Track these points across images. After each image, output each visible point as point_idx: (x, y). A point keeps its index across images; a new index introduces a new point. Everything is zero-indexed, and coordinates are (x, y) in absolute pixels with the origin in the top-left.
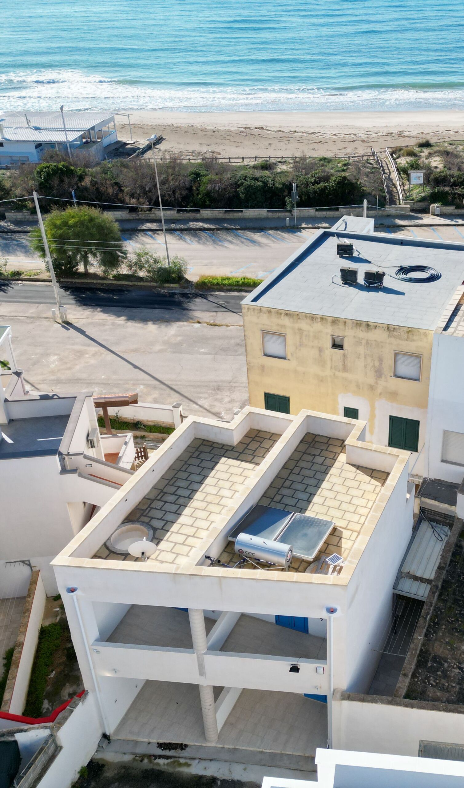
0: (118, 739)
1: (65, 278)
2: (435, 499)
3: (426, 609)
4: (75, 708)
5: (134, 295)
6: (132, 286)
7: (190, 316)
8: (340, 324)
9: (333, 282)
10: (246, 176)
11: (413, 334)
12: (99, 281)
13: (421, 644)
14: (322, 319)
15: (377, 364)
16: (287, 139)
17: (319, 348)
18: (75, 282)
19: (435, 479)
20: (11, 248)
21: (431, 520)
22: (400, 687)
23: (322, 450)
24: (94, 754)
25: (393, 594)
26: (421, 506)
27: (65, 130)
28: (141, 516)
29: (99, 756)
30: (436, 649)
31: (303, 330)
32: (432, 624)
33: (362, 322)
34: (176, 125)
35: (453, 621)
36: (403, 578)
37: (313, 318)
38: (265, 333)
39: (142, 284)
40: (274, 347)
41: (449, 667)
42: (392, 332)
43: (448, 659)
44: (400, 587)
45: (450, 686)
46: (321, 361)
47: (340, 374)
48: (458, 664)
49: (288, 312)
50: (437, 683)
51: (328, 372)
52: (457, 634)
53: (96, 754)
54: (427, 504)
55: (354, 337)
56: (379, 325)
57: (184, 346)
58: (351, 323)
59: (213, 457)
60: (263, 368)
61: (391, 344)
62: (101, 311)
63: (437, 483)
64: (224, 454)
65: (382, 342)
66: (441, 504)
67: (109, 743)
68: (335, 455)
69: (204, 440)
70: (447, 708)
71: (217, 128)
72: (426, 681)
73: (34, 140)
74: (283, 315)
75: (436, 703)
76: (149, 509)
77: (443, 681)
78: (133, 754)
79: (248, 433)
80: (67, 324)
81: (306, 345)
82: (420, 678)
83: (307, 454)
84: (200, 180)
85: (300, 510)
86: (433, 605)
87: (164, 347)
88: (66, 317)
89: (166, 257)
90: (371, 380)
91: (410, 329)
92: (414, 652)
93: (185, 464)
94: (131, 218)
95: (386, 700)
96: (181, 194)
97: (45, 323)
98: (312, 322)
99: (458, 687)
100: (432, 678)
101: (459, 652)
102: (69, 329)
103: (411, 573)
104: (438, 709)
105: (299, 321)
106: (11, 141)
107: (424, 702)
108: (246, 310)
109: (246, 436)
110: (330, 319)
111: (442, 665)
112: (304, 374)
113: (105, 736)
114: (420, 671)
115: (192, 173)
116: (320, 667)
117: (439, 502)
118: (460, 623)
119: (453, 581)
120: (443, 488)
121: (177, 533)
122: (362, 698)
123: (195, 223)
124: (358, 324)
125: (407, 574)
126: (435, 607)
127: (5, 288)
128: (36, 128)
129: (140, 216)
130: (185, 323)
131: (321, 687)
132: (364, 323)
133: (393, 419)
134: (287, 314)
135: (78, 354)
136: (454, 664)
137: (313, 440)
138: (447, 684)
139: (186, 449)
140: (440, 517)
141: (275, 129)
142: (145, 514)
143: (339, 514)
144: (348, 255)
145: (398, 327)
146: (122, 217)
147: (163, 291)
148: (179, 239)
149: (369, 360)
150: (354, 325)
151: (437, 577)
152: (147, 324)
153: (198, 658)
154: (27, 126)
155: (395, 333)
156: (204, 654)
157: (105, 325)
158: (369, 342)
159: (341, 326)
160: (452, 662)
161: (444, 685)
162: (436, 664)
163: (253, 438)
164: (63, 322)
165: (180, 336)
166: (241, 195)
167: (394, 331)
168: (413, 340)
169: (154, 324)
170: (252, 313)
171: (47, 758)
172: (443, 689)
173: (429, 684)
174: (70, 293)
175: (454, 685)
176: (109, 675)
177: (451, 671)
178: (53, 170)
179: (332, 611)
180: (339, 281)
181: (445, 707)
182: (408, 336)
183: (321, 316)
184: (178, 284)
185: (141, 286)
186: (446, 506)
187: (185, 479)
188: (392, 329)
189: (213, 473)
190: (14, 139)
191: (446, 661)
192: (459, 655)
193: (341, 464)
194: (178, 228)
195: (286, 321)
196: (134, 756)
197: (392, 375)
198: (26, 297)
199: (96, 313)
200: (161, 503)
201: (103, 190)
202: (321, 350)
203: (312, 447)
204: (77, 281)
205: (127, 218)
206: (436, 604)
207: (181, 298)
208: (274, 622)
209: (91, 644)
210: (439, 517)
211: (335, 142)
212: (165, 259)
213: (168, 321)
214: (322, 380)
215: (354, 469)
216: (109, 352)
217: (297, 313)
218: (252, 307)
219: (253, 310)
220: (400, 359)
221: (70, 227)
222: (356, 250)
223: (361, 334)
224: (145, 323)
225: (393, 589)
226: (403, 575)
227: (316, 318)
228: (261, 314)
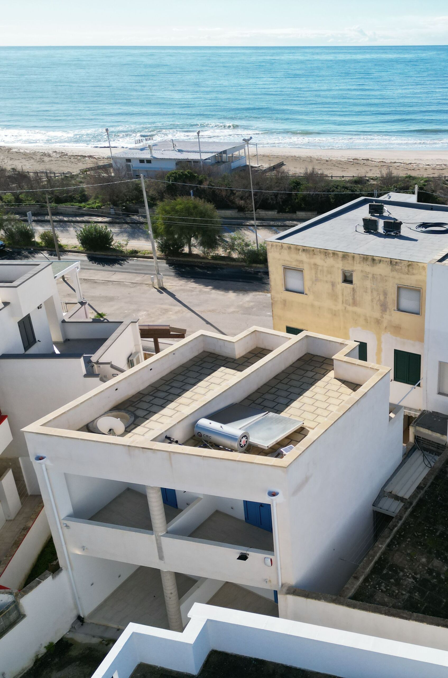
0: (91, 623)
1: (172, 257)
2: (429, 428)
3: (395, 522)
4: (43, 580)
5: (225, 271)
6: (225, 265)
7: (266, 288)
8: (349, 259)
9: (356, 231)
10: (338, 186)
11: (413, 268)
12: (199, 260)
13: (382, 552)
14: (334, 254)
15: (382, 298)
16: (387, 167)
17: (332, 282)
18: (179, 261)
19: (433, 412)
20: (136, 235)
21: (424, 449)
22: (347, 588)
23: (316, 367)
24: (66, 633)
25: (374, 511)
26: (417, 435)
27: (200, 152)
28: (129, 406)
29: (70, 636)
30: (395, 558)
31: (318, 265)
32: (398, 536)
33: (368, 257)
34: (297, 156)
35: (419, 535)
36: (385, 497)
37: (325, 253)
38: (286, 268)
39: (234, 263)
40: (294, 282)
41: (403, 576)
42: (395, 266)
43: (404, 568)
44: (380, 505)
45: (400, 594)
46: (333, 296)
47: (350, 308)
48: (413, 574)
49: (305, 248)
50: (387, 590)
51: (340, 306)
52: (420, 547)
53: (68, 633)
54: (421, 432)
55: (362, 271)
56: (383, 259)
57: (255, 309)
58: (359, 257)
59: (213, 366)
60: (285, 302)
61: (394, 278)
62: (194, 282)
63: (435, 415)
64: (224, 365)
65: (386, 276)
66: (434, 433)
67: (82, 625)
68: (327, 371)
69: (211, 353)
70: (389, 612)
71: (331, 158)
72: (377, 586)
73: (176, 158)
74: (301, 251)
75: (379, 606)
76: (139, 401)
77: (394, 588)
78: (101, 637)
79: (253, 350)
80: (162, 289)
81: (321, 280)
82: (372, 583)
83: (301, 369)
84: (299, 188)
85: (276, 411)
86: (403, 519)
87: (237, 310)
88: (162, 283)
89: (256, 242)
90: (377, 314)
91: (410, 263)
92: (371, 558)
93: (187, 370)
94: (239, 216)
95: (330, 599)
96: (281, 198)
97: (145, 287)
98: (325, 257)
99: (408, 595)
100: (383, 584)
101: (418, 564)
102: (163, 293)
103: (393, 493)
104: (380, 612)
105: (315, 256)
106: (157, 158)
107: (368, 604)
108: (270, 246)
109: (250, 352)
110: (340, 254)
111: (397, 573)
112: (319, 308)
113: (80, 619)
114: (374, 577)
115: (294, 182)
116: (267, 558)
117: (432, 431)
118: (426, 537)
119: (429, 501)
120: (439, 420)
121: (156, 421)
122: (307, 594)
123: (291, 222)
124: (365, 258)
125: (389, 494)
126: (405, 521)
127: (122, 262)
128: (179, 151)
129: (247, 214)
130: (261, 293)
131: (270, 581)
132: (370, 258)
133: (398, 353)
134: (304, 250)
135: (164, 311)
136: (410, 574)
137: (311, 359)
138: (397, 591)
139: (192, 359)
140: (434, 447)
141: (379, 161)
142: (133, 405)
143: (311, 417)
144: (378, 215)
145: (399, 261)
146: (232, 215)
147: (250, 269)
148: (274, 233)
149: (375, 294)
150: (361, 260)
151: (414, 496)
152: (228, 292)
153: (157, 540)
154: (173, 149)
155: (397, 267)
156: (162, 536)
157: (193, 291)
158: (375, 276)
159: (350, 261)
160: (408, 572)
161: (394, 591)
162: (391, 572)
163: (256, 354)
164: (160, 288)
165: (252, 302)
166: (331, 200)
167: (396, 265)
168: (413, 274)
169: (234, 292)
170: (275, 249)
171: (8, 623)
172: (391, 595)
173: (379, 590)
174: (173, 267)
175: (404, 593)
176: (78, 552)
177: (405, 580)
178: (179, 175)
179: (273, 494)
180: (362, 229)
181: (387, 611)
182: (408, 270)
183: (333, 252)
184: (263, 265)
185: (233, 265)
186: (438, 435)
187: (181, 380)
188: (395, 263)
189: (209, 377)
190: (160, 157)
191: (402, 571)
192: (416, 566)
193: (330, 378)
194: (276, 224)
195: (303, 257)
196: (101, 640)
197: (396, 309)
198: (136, 270)
199: (189, 283)
200: (152, 398)
201: (218, 193)
202: (333, 284)
203: (308, 364)
204: (181, 259)
205: (236, 216)
206: (407, 519)
207: (264, 276)
208: (244, 519)
209: (62, 518)
210: (432, 446)
211: (426, 169)
212: (254, 243)
213: (245, 290)
214: (335, 314)
215: (340, 383)
216: (190, 311)
217: (313, 249)
218: (275, 244)
219: (276, 247)
220: (404, 293)
221: (177, 212)
222: (388, 211)
223: (368, 268)
224: (227, 291)
225: (373, 505)
226: (386, 495)
227: (329, 254)
228: (282, 250)
